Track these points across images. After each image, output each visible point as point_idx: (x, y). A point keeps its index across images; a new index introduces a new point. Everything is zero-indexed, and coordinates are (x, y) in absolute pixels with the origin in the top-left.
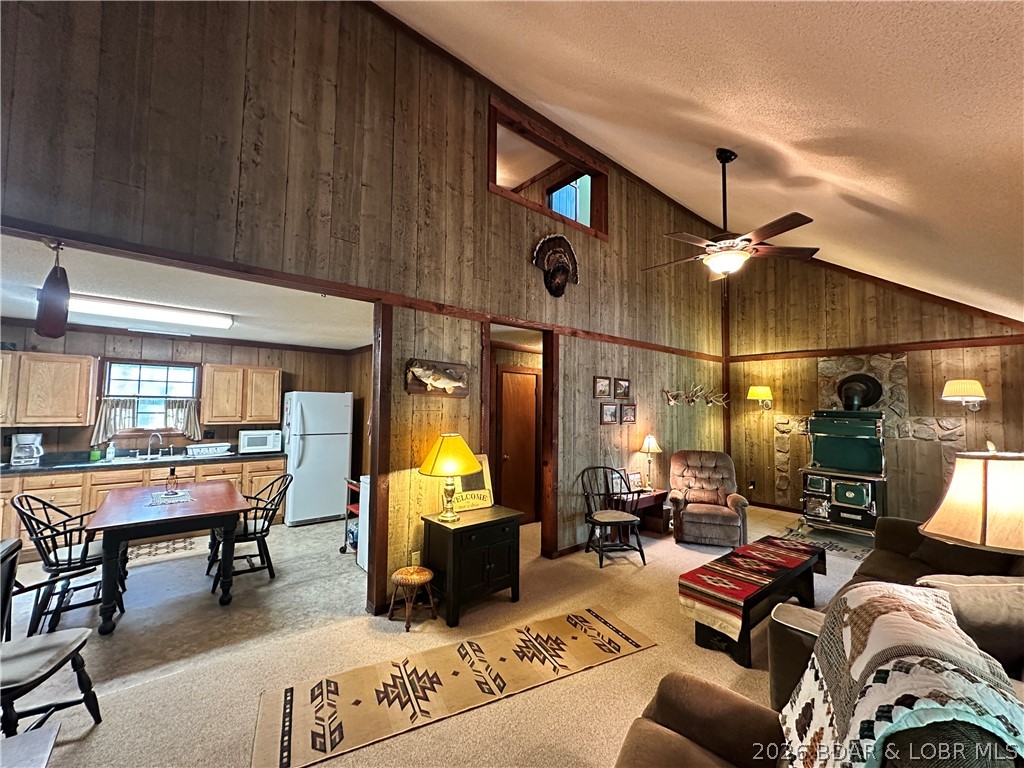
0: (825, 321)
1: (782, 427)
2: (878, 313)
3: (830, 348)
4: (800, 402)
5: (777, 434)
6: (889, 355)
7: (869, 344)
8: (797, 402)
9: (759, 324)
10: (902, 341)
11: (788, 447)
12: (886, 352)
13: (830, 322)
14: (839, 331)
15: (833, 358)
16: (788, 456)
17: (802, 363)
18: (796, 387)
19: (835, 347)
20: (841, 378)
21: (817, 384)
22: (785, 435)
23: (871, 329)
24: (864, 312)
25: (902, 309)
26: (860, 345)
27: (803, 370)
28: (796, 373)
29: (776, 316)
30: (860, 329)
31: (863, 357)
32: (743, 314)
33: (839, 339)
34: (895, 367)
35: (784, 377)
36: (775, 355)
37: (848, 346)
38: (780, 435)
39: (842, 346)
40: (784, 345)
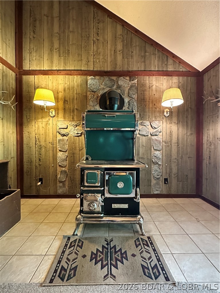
0: (93, 48)
1: (63, 132)
2: (123, 47)
3: (95, 69)
4: (75, 111)
5: (59, 137)
6: (128, 78)
7: (118, 69)
8: (73, 111)
9: (46, 44)
10: (135, 69)
11: (66, 147)
12: (126, 76)
13: (95, 49)
14: (101, 57)
15: (97, 77)
16: (67, 154)
17: (77, 80)
18: (73, 99)
19: (99, 69)
20: (101, 92)
21: (86, 97)
22: (65, 137)
23: (119, 58)
24: (116, 45)
25: (136, 46)
26: (113, 69)
27: (78, 86)
28: (73, 87)
29: (59, 39)
30: (113, 57)
31: (114, 78)
32: (34, 32)
33: (101, 63)
34: (131, 87)
35: (64, 90)
36: (58, 72)
37: (106, 70)
38: (61, 138)
39: (102, 69)
40: (65, 64)
